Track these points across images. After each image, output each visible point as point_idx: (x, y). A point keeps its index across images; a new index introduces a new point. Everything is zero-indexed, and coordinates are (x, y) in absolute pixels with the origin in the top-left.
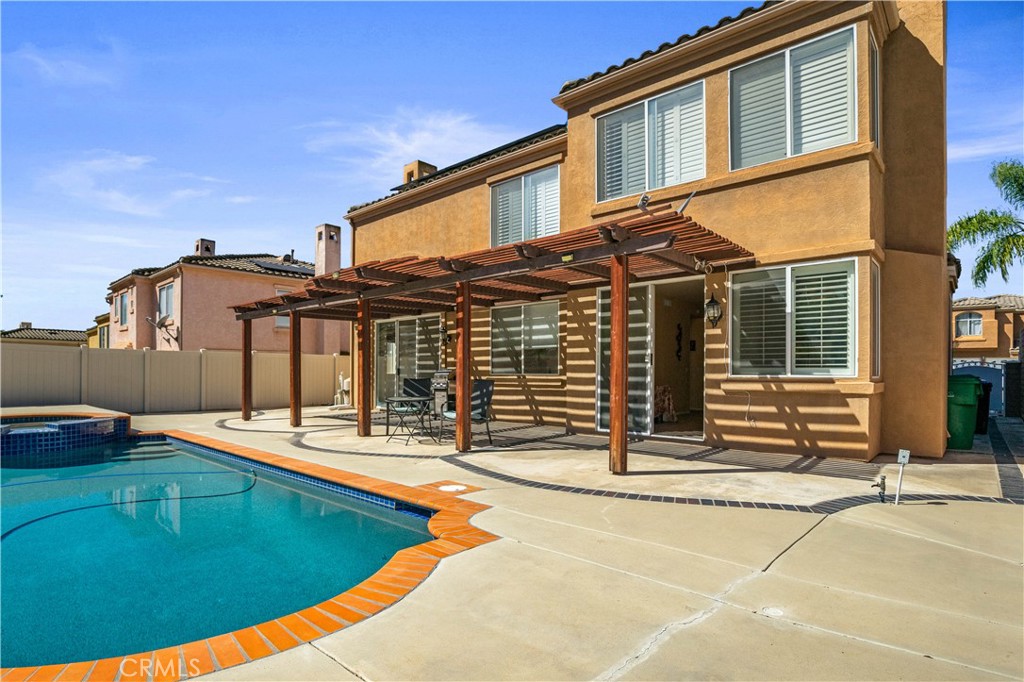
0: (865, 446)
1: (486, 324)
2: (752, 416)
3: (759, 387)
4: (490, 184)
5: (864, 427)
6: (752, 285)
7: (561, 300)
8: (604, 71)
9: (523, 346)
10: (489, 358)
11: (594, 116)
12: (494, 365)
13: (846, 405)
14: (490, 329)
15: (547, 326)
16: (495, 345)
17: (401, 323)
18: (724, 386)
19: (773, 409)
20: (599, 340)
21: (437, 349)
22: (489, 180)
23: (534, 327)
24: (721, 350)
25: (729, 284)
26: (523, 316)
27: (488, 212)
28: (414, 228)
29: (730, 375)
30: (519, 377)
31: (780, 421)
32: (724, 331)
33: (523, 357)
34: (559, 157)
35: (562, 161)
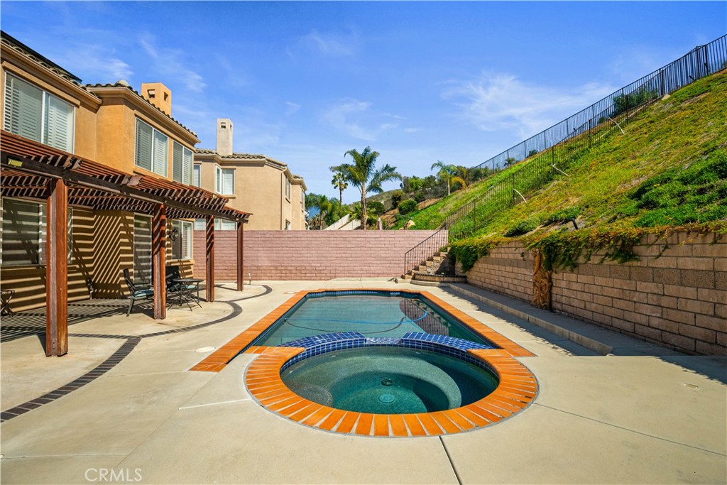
7: (74, 208)
11: (136, 115)
25: (172, 224)
26: (41, 214)
30: (38, 268)
34: (78, 103)
35: (78, 106)
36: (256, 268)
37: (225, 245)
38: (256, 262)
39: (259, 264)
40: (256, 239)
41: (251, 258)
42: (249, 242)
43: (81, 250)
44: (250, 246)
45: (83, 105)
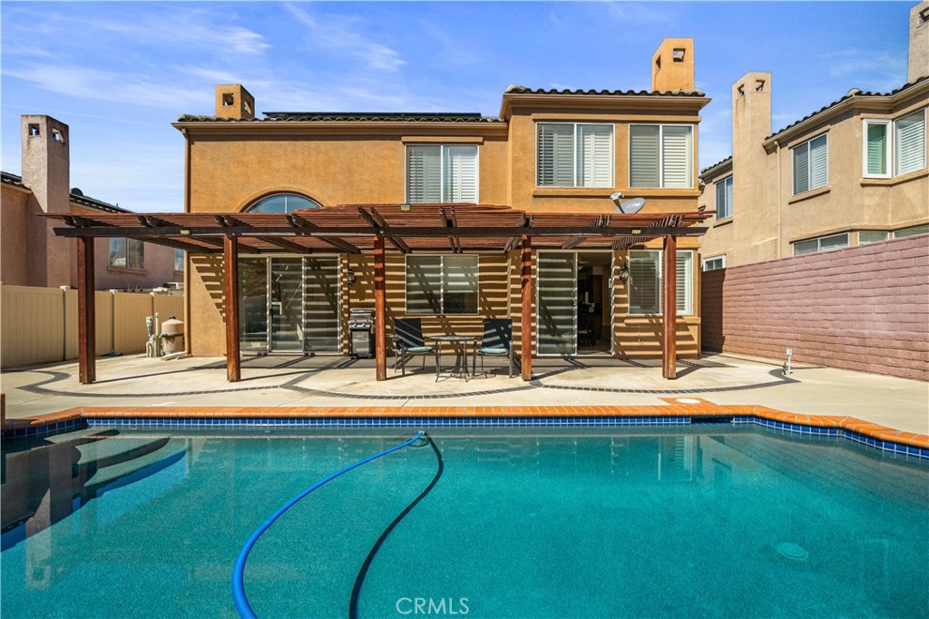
0: (696, 352)
1: (401, 269)
2: (643, 339)
3: (647, 321)
4: (404, 143)
5: (695, 342)
6: (641, 260)
7: (480, 255)
8: (535, 90)
9: (442, 291)
10: (405, 300)
11: (535, 120)
12: (409, 307)
13: (688, 330)
14: (405, 273)
15: (463, 275)
16: (409, 289)
17: (275, 260)
18: (626, 321)
19: (652, 334)
20: (538, 288)
21: (335, 290)
22: (404, 139)
23: (450, 275)
24: (624, 299)
25: (628, 258)
26: (442, 265)
27: (402, 167)
28: (299, 161)
29: (628, 314)
30: (438, 317)
31: (656, 341)
32: (626, 287)
33: (442, 300)
34: (480, 139)
35: (481, 144)
36: (856, 341)
37: (796, 289)
38: (856, 325)
39: (866, 332)
40: (857, 269)
41: (844, 316)
42: (842, 277)
43: (489, 299)
44: (843, 285)
45: (487, 138)
